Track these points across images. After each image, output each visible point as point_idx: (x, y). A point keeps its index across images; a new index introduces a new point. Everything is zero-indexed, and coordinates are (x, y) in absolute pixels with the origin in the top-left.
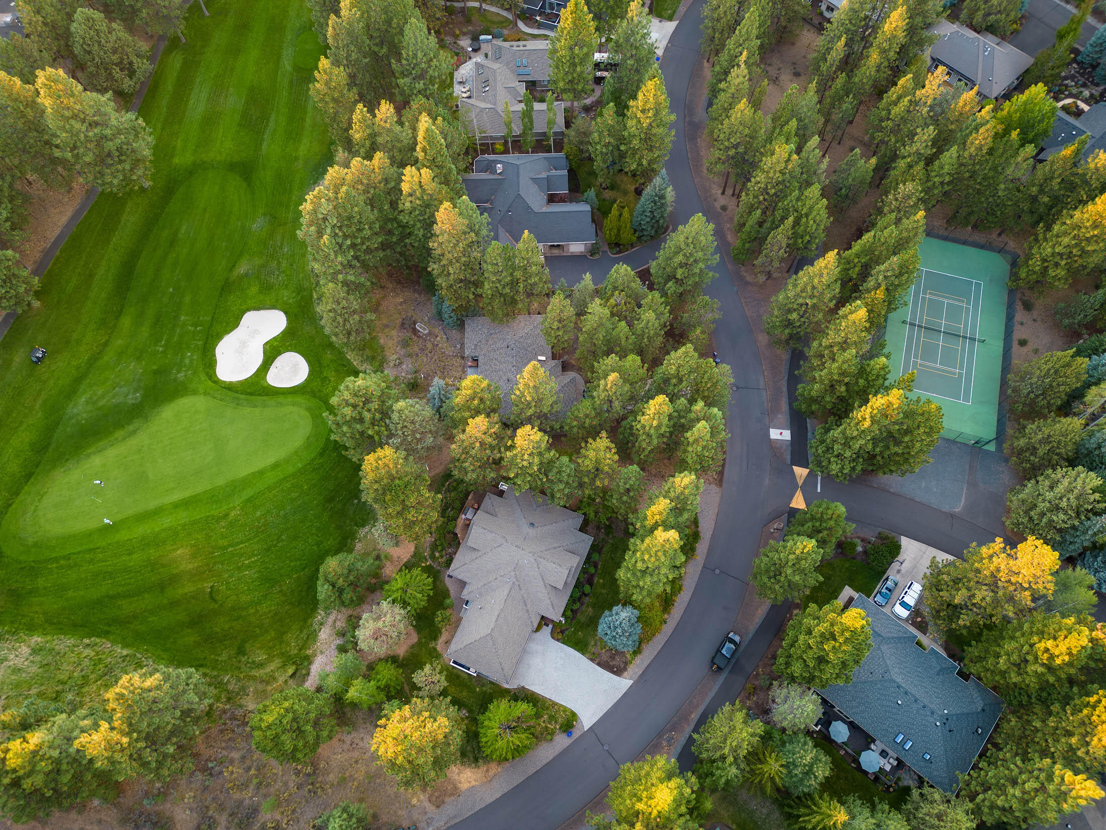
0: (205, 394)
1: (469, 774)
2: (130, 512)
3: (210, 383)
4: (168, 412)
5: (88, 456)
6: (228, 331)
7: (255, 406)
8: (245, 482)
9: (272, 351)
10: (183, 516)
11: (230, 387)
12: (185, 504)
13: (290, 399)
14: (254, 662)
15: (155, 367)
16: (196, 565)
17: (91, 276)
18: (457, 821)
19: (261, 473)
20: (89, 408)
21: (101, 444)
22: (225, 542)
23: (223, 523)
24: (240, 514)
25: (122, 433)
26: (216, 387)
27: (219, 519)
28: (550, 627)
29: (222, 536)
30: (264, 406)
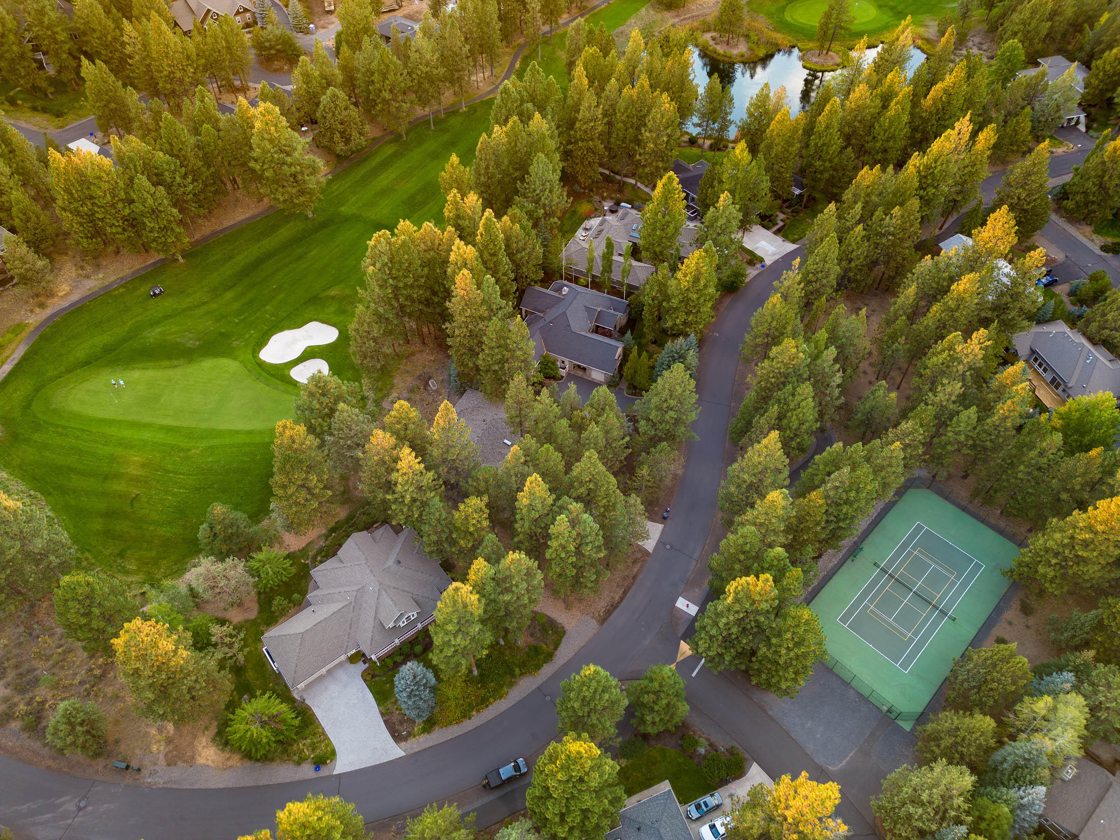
0: (241, 362)
1: (212, 752)
2: (130, 418)
3: (251, 356)
4: (209, 363)
5: (134, 369)
6: (290, 328)
7: (268, 385)
8: (220, 434)
9: (309, 354)
10: (160, 437)
11: (262, 365)
12: (169, 429)
14: (124, 567)
15: (223, 330)
16: (139, 473)
17: (231, 258)
18: (174, 786)
19: (237, 432)
20: (158, 337)
21: (148, 364)
22: (172, 468)
23: (181, 454)
24: (198, 454)
25: (168, 363)
26: (252, 361)
27: (182, 450)
28: (366, 666)
29: (174, 463)
30: (275, 388)
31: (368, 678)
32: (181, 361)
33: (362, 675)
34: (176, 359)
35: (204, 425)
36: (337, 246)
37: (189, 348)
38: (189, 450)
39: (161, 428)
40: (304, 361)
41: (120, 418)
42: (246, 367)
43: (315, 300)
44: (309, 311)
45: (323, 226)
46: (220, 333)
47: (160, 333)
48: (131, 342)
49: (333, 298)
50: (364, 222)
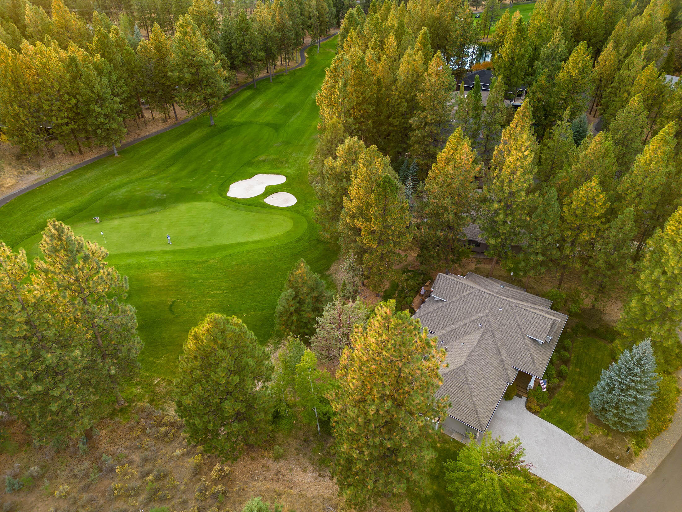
0: (213, 202)
2: (126, 251)
3: (220, 197)
4: (183, 207)
5: (111, 219)
6: (242, 179)
7: (250, 211)
8: (228, 247)
9: (270, 191)
10: (168, 258)
11: (234, 200)
12: (173, 252)
13: (279, 212)
16: (166, 284)
17: (160, 150)
19: (244, 244)
20: (126, 194)
21: (124, 214)
22: (198, 276)
23: (201, 265)
24: (217, 263)
25: (143, 211)
26: (224, 199)
27: (198, 263)
28: (524, 399)
29: (197, 272)
30: (257, 212)
31: (538, 409)
32: (156, 208)
33: (529, 408)
34: (150, 207)
35: (209, 244)
36: (245, 137)
37: (159, 199)
38: (206, 261)
39: (165, 252)
40: (271, 194)
41: (117, 252)
42: (221, 204)
43: (249, 163)
44: (250, 170)
45: (226, 128)
46: (182, 188)
47: (126, 192)
48: (99, 202)
49: (264, 161)
50: (256, 124)
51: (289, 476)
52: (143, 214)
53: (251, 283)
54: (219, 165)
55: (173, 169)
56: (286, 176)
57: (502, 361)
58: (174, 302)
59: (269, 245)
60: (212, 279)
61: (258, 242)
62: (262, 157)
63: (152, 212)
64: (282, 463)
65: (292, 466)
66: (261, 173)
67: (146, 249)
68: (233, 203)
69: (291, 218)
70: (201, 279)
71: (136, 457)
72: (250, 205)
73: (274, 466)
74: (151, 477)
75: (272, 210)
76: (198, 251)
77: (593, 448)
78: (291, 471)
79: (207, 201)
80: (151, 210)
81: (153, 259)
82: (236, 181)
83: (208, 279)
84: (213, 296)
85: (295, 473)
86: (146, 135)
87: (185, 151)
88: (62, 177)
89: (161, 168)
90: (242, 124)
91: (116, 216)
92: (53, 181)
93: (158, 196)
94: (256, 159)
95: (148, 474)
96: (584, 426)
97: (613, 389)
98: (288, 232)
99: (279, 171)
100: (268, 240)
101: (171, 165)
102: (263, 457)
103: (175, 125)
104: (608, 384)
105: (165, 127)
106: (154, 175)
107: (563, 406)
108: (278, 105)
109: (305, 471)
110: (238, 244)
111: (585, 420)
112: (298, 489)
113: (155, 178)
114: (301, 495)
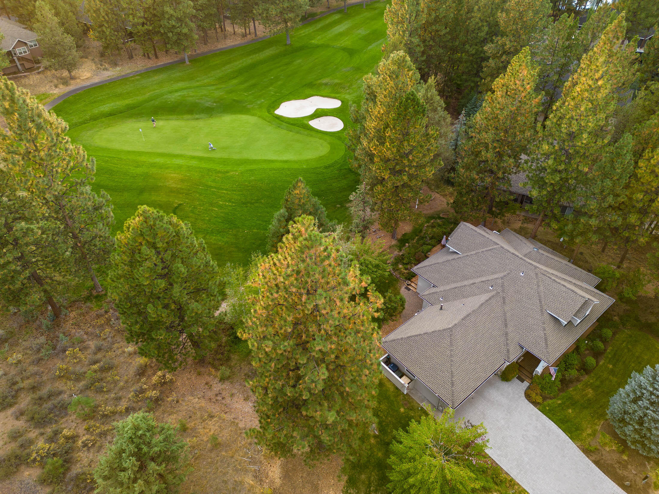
0: (258, 117)
2: (159, 151)
3: (267, 113)
4: (228, 118)
6: (296, 99)
7: (291, 131)
8: (256, 162)
9: (321, 113)
11: (279, 118)
12: (201, 159)
13: (319, 135)
17: (229, 63)
20: (179, 98)
21: (171, 117)
22: (213, 184)
23: (220, 175)
24: (237, 175)
25: (189, 116)
26: (270, 116)
27: (219, 172)
28: (526, 384)
29: (214, 181)
30: (298, 133)
31: (539, 399)
32: (202, 116)
33: (528, 396)
34: (197, 114)
35: (236, 157)
36: (316, 59)
37: (208, 107)
38: (227, 172)
39: (193, 158)
40: (318, 117)
41: (150, 151)
43: (311, 85)
44: (308, 91)
45: (301, 49)
46: (234, 100)
47: (180, 96)
48: (153, 102)
49: (326, 84)
50: (333, 47)
51: (228, 400)
52: (188, 120)
53: (263, 201)
54: (280, 83)
55: (234, 82)
56: (342, 102)
57: (507, 334)
58: (180, 205)
59: (296, 166)
60: (226, 190)
61: (286, 162)
62: (325, 81)
63: (197, 119)
64: (226, 385)
65: (235, 391)
66: (317, 95)
67: (178, 152)
68: (277, 120)
69: (330, 143)
70: (215, 188)
71: (92, 344)
72: (292, 124)
73: (217, 387)
74: (96, 367)
75: (313, 133)
76: (225, 162)
77: (597, 463)
78: (232, 395)
79: (253, 115)
80: (197, 116)
81: (179, 161)
82: (289, 100)
83: (222, 189)
84: (221, 207)
85: (235, 399)
86: (222, 47)
87: (253, 66)
88: (132, 77)
89: (222, 80)
90: (318, 46)
91: (164, 117)
92: (123, 79)
93: (208, 104)
94: (319, 82)
95: (95, 363)
96: (594, 434)
97: (640, 398)
98: (321, 157)
99: (337, 95)
100: (296, 162)
101: (234, 78)
102: (210, 374)
103: (253, 40)
104: (634, 391)
105: (243, 42)
106: (214, 85)
107: (573, 404)
108: (362, 32)
109: (246, 399)
110: (265, 161)
111: (598, 428)
112: (233, 416)
113: (214, 87)
114: (233, 423)
